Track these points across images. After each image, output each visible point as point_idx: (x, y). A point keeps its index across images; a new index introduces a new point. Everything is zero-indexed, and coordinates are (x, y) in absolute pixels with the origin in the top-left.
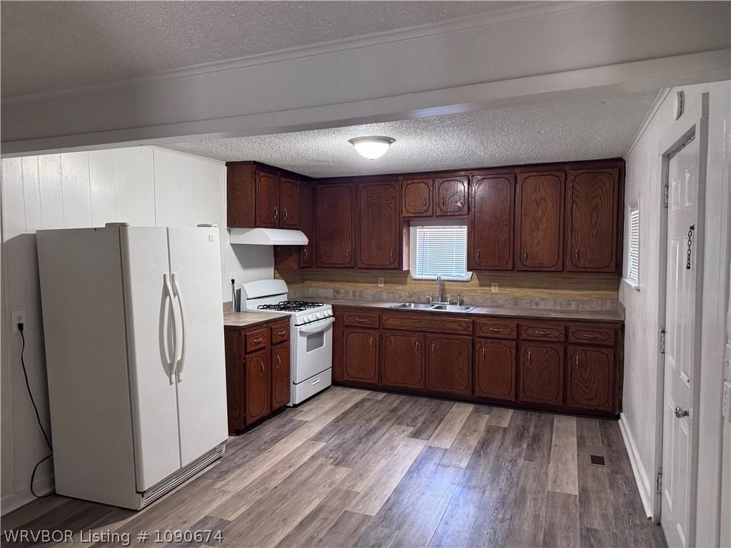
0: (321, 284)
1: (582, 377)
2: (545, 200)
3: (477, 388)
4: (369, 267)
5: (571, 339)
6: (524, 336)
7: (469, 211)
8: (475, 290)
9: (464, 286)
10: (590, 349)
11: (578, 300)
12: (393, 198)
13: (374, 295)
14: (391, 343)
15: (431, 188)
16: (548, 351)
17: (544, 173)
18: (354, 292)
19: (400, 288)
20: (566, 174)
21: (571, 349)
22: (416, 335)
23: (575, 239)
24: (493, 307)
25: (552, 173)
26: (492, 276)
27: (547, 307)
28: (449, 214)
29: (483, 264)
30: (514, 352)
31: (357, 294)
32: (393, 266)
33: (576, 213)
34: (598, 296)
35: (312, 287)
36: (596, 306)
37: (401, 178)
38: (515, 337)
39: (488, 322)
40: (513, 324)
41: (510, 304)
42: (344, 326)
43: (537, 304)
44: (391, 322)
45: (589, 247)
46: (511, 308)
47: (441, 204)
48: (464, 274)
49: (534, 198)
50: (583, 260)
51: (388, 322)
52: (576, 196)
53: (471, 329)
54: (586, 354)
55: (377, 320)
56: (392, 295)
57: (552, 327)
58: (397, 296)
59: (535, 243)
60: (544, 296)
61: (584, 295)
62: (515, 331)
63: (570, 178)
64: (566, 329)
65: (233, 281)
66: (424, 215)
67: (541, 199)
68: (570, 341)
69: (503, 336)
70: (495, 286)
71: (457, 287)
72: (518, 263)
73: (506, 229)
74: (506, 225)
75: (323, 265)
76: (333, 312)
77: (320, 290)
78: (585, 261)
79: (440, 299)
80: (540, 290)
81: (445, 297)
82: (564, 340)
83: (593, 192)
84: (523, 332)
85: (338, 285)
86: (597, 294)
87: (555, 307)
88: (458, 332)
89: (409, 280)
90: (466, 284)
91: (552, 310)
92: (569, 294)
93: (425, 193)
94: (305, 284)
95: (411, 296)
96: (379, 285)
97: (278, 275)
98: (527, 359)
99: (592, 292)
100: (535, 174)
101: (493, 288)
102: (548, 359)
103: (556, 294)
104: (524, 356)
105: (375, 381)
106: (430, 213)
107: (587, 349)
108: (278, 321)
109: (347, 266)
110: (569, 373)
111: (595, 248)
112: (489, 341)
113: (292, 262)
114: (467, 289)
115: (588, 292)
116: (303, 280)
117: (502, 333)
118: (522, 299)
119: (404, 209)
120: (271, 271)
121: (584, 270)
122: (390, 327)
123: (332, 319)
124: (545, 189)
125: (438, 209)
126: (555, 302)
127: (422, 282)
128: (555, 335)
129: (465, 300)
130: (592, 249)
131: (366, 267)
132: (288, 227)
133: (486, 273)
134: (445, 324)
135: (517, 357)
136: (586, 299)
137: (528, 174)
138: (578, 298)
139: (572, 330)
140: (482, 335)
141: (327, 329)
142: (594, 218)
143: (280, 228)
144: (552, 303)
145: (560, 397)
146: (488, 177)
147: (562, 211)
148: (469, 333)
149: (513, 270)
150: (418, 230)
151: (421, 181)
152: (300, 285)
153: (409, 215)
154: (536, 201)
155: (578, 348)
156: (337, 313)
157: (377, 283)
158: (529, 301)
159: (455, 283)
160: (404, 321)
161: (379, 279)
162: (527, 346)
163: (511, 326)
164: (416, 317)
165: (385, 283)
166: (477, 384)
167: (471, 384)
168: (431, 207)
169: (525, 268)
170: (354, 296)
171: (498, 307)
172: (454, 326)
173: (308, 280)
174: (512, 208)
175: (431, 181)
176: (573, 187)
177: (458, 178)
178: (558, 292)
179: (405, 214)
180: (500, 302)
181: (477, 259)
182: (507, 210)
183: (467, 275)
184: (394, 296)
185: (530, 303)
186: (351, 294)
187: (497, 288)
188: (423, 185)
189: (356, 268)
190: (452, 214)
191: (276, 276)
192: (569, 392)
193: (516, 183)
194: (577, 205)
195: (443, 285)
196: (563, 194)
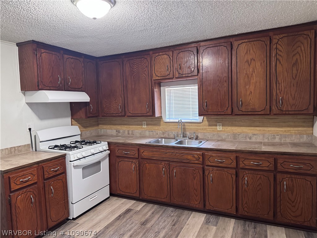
0: (108, 126)
1: (289, 198)
2: (254, 60)
3: (207, 203)
4: (133, 115)
5: (280, 168)
6: (241, 165)
7: (198, 72)
8: (206, 129)
9: (198, 126)
10: (296, 176)
11: (281, 135)
12: (146, 67)
13: (140, 133)
14: (146, 169)
15: (172, 58)
16: (260, 177)
17: (253, 40)
18: (128, 131)
19: (157, 128)
20: (270, 39)
21: (279, 176)
22: (163, 163)
23: (279, 89)
24: (218, 141)
25: (259, 39)
26: (216, 119)
27: (258, 140)
28: (184, 76)
29: (209, 111)
30: (234, 177)
31: (130, 132)
32: (148, 114)
33: (279, 68)
34: (296, 132)
35: (103, 129)
36: (295, 139)
37: (151, 52)
38: (235, 166)
39: (214, 155)
40: (233, 156)
41: (231, 138)
42: (116, 156)
43: (250, 138)
44: (146, 154)
45: (291, 95)
46: (231, 142)
47: (179, 69)
48: (198, 118)
49: (246, 60)
50: (286, 105)
51: (144, 153)
52: (279, 55)
53: (201, 160)
54: (292, 180)
55: (137, 152)
56: (152, 133)
57: (264, 159)
58: (154, 133)
59: (248, 94)
60: (256, 132)
61: (285, 131)
62: (235, 161)
63: (275, 41)
64: (276, 161)
65: (30, 129)
66: (167, 77)
67: (251, 60)
68: (278, 170)
69: (225, 166)
70: (220, 126)
71: (193, 127)
72: (236, 109)
73: (226, 84)
74: (225, 81)
75: (105, 115)
76: (109, 147)
77: (108, 130)
78: (287, 105)
79: (182, 136)
80: (252, 128)
81: (186, 134)
82: (273, 169)
83: (293, 51)
84: (241, 163)
85: (119, 127)
86: (295, 130)
87: (264, 140)
88: (192, 162)
89: (162, 123)
90: (199, 124)
91: (261, 143)
92: (274, 130)
93: (167, 62)
94: (99, 127)
95: (163, 133)
96: (144, 127)
97: (74, 122)
98: (245, 183)
99: (292, 129)
100: (246, 41)
101: (218, 127)
102: (261, 183)
103: (264, 130)
104: (242, 181)
105: (137, 195)
106: (171, 76)
107: (293, 176)
108: (57, 158)
109: (120, 115)
110: (278, 195)
111: (296, 96)
112: (215, 168)
113: (81, 114)
114: (200, 128)
115: (289, 129)
116: (98, 125)
117: (224, 163)
118: (239, 135)
119: (154, 74)
120: (69, 120)
121: (287, 113)
122: (145, 157)
123: (108, 152)
124: (254, 52)
125: (177, 72)
126: (264, 136)
127: (170, 124)
128: (266, 164)
129: (199, 136)
130: (293, 96)
131: (132, 115)
132: (72, 89)
133: (213, 117)
134: (182, 156)
135: (237, 181)
136: (287, 133)
137: (241, 41)
138: (281, 133)
139: (280, 161)
140: (210, 164)
141: (104, 159)
142: (295, 72)
143: (65, 91)
144: (261, 137)
145: (271, 213)
146: (211, 46)
147: (268, 68)
148: (200, 162)
149: (232, 114)
150: (166, 89)
151: (164, 53)
152: (96, 128)
153: (157, 78)
154: (247, 61)
155: (286, 176)
156: (112, 147)
157: (142, 125)
158: (244, 136)
159: (192, 124)
160: (155, 153)
161: (143, 122)
162: (244, 173)
163: (232, 158)
164: (163, 151)
165: (147, 125)
166: (207, 200)
167: (202, 200)
168: (172, 72)
169: (241, 113)
170: (129, 134)
171: (223, 140)
172: (189, 157)
173: (101, 124)
174: (230, 68)
175: (171, 53)
176: (276, 48)
177: (190, 49)
178: (265, 129)
179: (155, 78)
180: (224, 137)
181: (205, 107)
182: (226, 70)
183: (200, 119)
184: (153, 133)
185: (245, 137)
186: (127, 132)
187: (221, 127)
188: (165, 56)
189: (126, 116)
190: (187, 75)
191: (73, 123)
192: (278, 210)
193: (232, 49)
194: (280, 63)
195: (184, 125)
196: (268, 54)
